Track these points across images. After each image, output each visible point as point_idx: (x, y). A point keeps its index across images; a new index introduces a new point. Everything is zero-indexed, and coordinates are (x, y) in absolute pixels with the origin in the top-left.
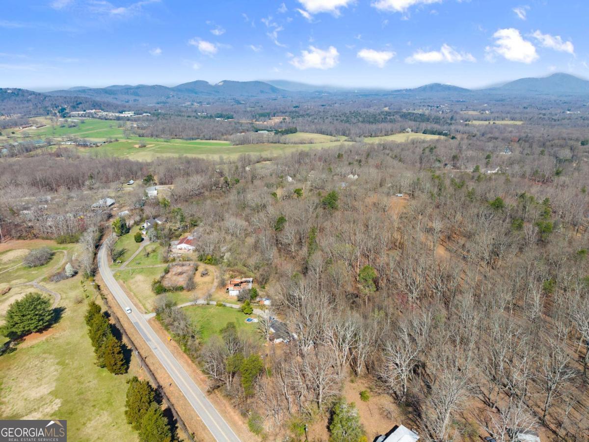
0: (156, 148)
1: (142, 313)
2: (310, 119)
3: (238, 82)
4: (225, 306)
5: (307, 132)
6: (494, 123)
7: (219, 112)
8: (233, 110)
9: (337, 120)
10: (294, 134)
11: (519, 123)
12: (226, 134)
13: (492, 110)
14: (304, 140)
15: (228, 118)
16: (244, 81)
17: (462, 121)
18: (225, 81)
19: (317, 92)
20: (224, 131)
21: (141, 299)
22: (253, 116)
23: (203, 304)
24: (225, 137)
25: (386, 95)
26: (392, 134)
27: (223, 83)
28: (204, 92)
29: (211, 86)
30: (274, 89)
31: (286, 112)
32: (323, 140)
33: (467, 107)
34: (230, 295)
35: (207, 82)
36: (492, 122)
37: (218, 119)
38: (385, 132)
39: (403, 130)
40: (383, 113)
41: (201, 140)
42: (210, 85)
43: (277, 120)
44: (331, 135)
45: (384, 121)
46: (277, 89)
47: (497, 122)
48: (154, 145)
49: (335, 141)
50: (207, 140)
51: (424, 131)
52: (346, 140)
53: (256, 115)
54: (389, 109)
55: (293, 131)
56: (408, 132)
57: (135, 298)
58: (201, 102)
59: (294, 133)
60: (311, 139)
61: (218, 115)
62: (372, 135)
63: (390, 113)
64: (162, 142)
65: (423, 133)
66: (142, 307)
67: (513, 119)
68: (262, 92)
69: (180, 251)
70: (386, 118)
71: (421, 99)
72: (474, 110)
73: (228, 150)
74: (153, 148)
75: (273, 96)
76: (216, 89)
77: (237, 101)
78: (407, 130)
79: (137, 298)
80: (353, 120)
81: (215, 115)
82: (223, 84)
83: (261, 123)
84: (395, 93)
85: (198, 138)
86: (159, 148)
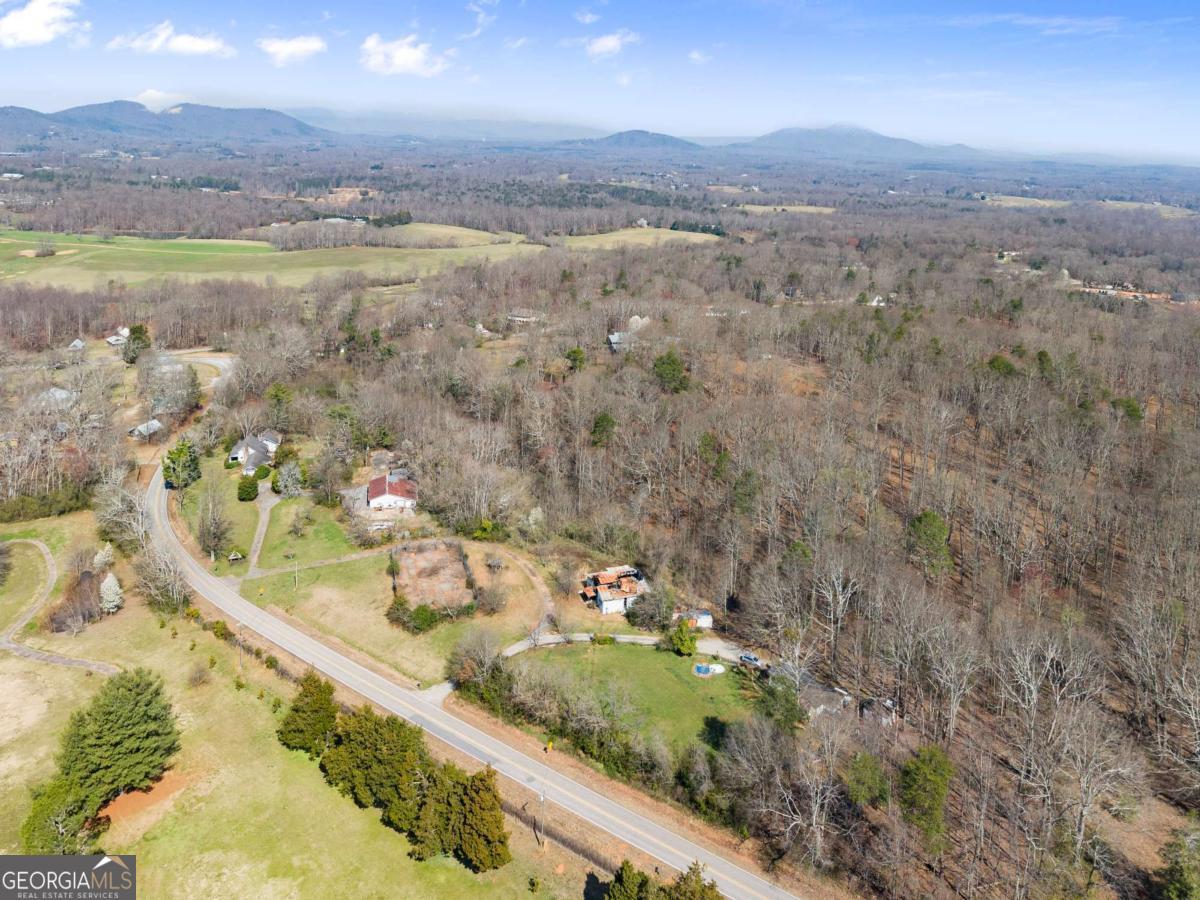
0: (86, 259)
1: (411, 689)
2: (426, 194)
3: (218, 109)
4: (613, 641)
5: (431, 222)
6: (783, 210)
7: (203, 175)
8: (237, 171)
9: (486, 197)
10: (406, 226)
11: (828, 211)
12: (246, 226)
13: (764, 185)
14: (437, 239)
15: (227, 188)
16: (232, 107)
17: (725, 206)
18: (186, 106)
19: (400, 137)
20: (242, 219)
21: (376, 651)
22: (288, 185)
23: (558, 643)
24: (247, 231)
25: (545, 149)
26: (611, 231)
27: (180, 108)
28: (135, 128)
29: (153, 115)
30: (303, 128)
31: (362, 179)
32: (474, 241)
33: (718, 179)
34: (604, 612)
35: (141, 106)
36: (779, 209)
37: (204, 189)
38: (599, 225)
39: (630, 223)
40: (575, 187)
41: (189, 238)
42: (148, 112)
43: (346, 196)
44: (486, 229)
45: (582, 202)
46: (312, 129)
47: (790, 209)
48: (76, 251)
49: (499, 243)
50: (202, 238)
51: (674, 224)
52: (523, 242)
53: (294, 184)
54: (570, 178)
55: (404, 219)
56: (641, 226)
57: (354, 651)
58: (136, 150)
59: (406, 223)
60: (452, 237)
61: (202, 182)
62: (572, 230)
63: (588, 187)
64: (95, 242)
65: (671, 229)
66: (393, 671)
67: (811, 203)
68: (276, 132)
69: (380, 515)
70: (584, 198)
71: (619, 161)
72: (730, 185)
73: (271, 261)
74: (78, 258)
75: (304, 141)
76: (163, 121)
77: (225, 150)
78: (639, 222)
79: (361, 649)
80: (519, 198)
81: (193, 181)
82: (182, 111)
83: (311, 200)
84: (562, 147)
85: (179, 235)
86: (92, 258)
